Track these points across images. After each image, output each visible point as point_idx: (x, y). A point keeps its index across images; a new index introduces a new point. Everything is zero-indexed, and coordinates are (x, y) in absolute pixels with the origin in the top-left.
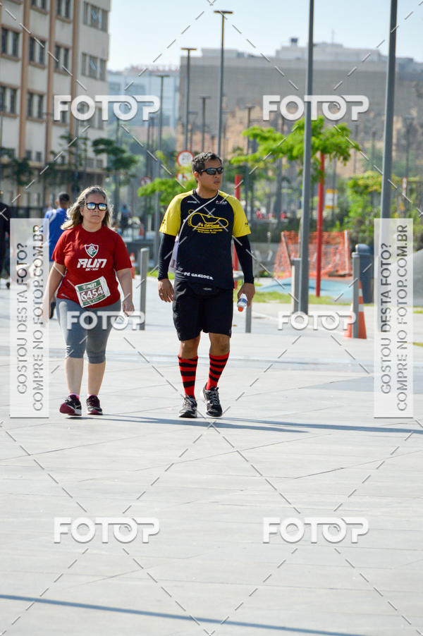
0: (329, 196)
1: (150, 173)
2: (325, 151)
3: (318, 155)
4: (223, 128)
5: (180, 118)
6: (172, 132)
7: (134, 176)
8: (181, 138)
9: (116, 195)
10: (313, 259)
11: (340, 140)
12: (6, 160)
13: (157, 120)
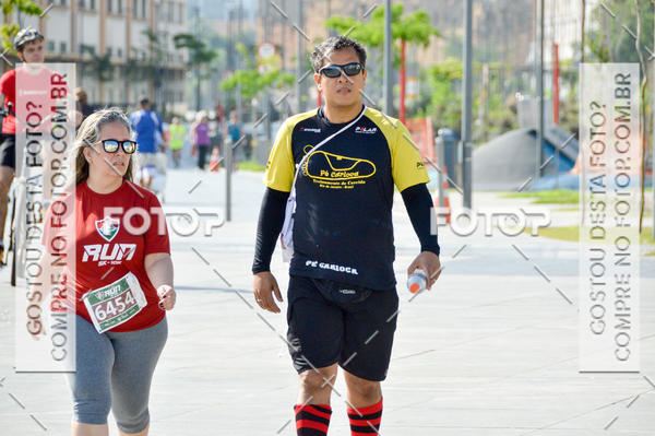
0: (411, 84)
2: (404, 38)
3: (398, 43)
4: (302, 20)
5: (260, 10)
6: (252, 26)
7: (215, 70)
9: (198, 90)
11: (421, 27)
12: (87, 56)
13: (238, 15)
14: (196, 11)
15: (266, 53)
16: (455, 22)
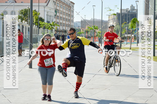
0: (96, 34)
1: (78, 32)
2: (95, 29)
4: (85, 27)
5: (81, 26)
6: (80, 28)
8: (81, 28)
10: (94, 40)
11: (97, 28)
12: (64, 31)
13: (79, 27)
14: (75, 26)
15: (82, 30)
16: (100, 28)
